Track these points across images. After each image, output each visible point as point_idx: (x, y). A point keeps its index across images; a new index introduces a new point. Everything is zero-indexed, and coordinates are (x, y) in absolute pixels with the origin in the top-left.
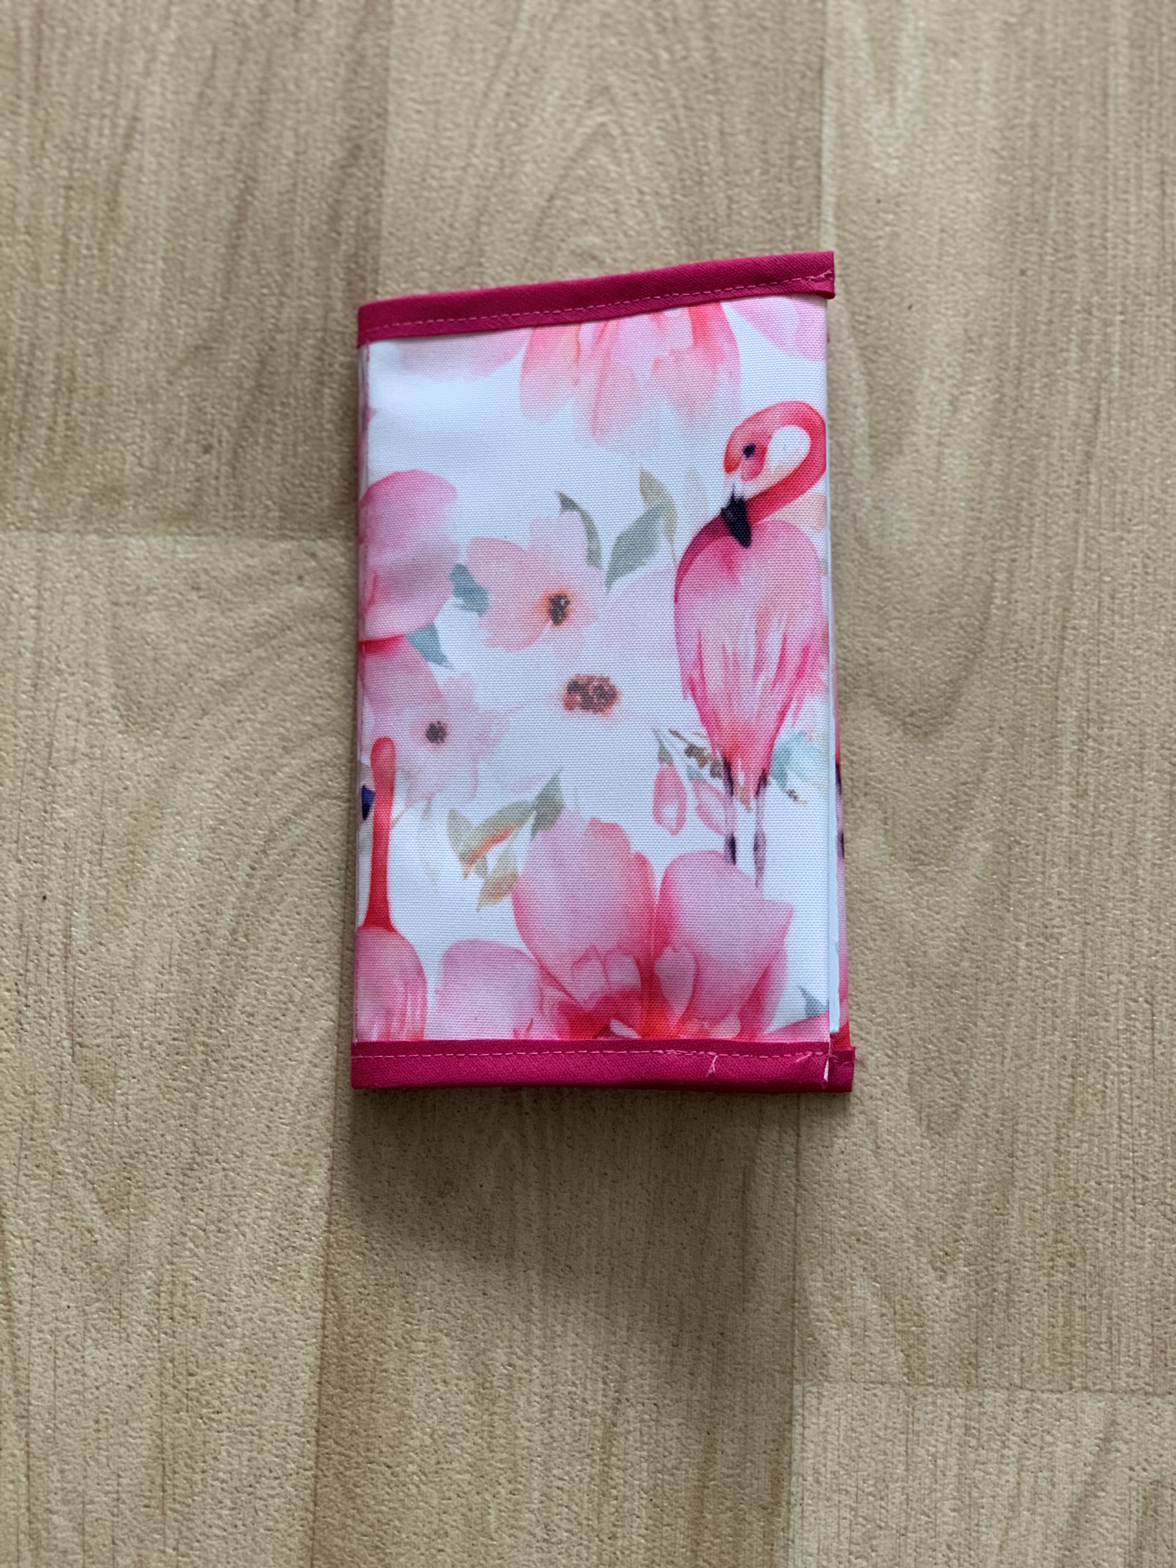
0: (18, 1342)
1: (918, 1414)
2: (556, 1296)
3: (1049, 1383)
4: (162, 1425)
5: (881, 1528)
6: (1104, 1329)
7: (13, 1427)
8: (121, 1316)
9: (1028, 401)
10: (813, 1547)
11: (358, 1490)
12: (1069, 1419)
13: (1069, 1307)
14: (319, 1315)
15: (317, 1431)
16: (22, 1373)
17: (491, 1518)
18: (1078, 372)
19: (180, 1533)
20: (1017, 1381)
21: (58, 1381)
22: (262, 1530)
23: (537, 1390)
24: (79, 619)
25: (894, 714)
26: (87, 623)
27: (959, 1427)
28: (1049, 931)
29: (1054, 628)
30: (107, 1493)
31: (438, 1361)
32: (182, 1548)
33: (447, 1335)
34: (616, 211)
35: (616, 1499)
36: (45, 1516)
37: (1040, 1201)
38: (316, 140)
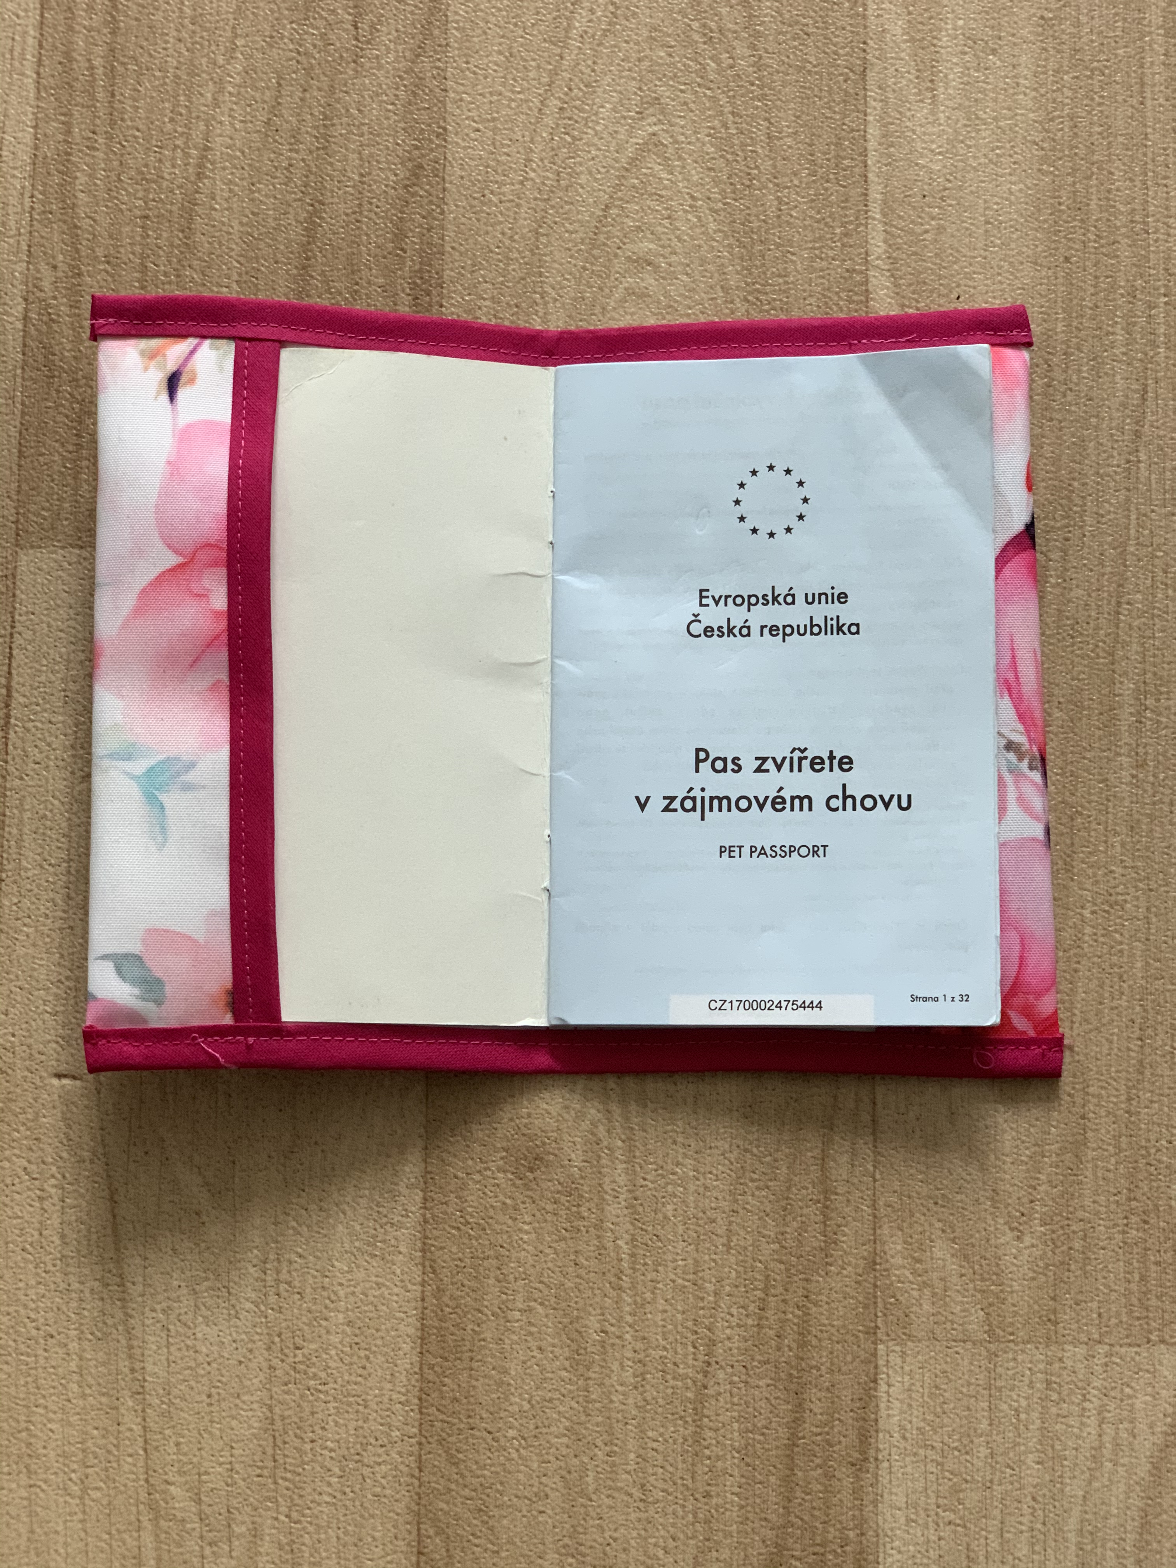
0: (133, 1321)
2: (645, 1264)
3: (1127, 1337)
4: (271, 1397)
5: (967, 1481)
7: (130, 1403)
8: (229, 1293)
9: (1077, 384)
10: (901, 1501)
11: (460, 1456)
12: (1148, 1371)
14: (419, 1288)
15: (420, 1399)
16: (137, 1351)
17: (590, 1479)
18: (1124, 354)
19: (292, 1500)
20: (1096, 1337)
21: (172, 1358)
22: (370, 1497)
23: (629, 1354)
27: (1042, 1382)
28: (1113, 898)
29: (1109, 603)
30: (221, 1464)
31: (534, 1329)
32: (294, 1515)
33: (541, 1304)
34: (669, 217)
35: (709, 1458)
36: (163, 1487)
37: (1113, 1161)
38: (378, 162)
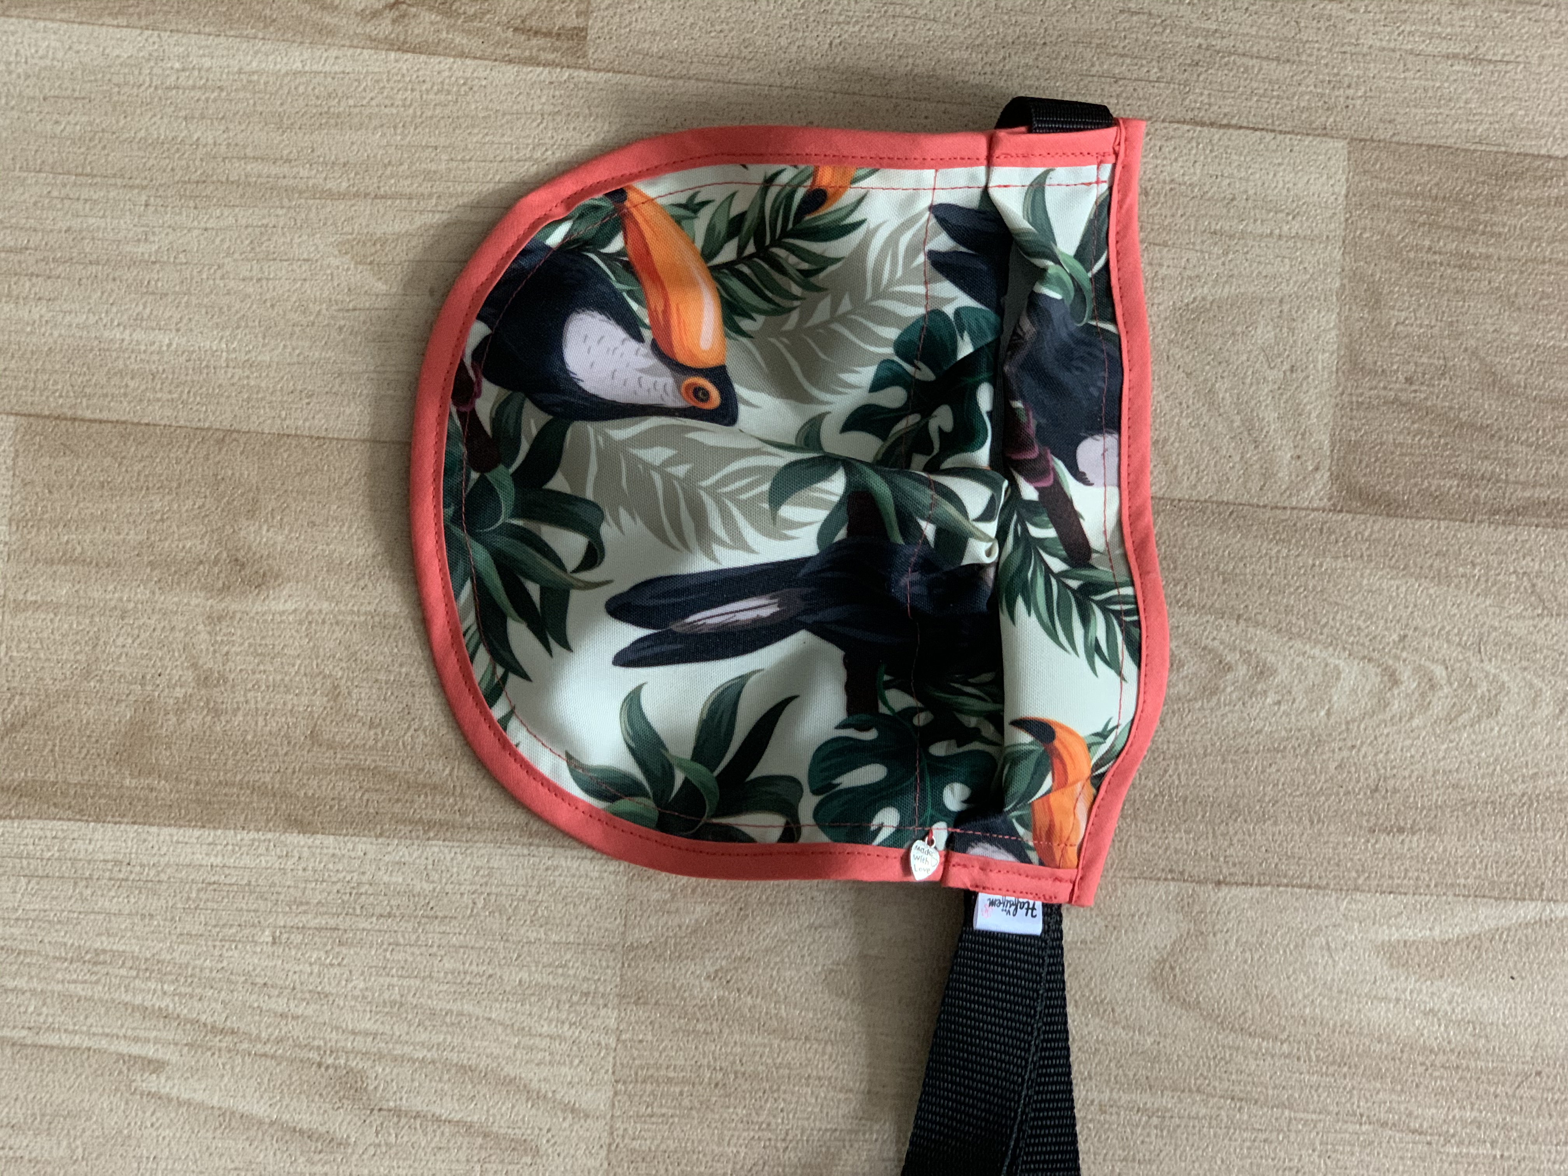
1: (600, 953)
6: (664, 1111)
13: (682, 1082)
24: (1270, 270)
25: (1172, 953)
26: (1266, 276)
